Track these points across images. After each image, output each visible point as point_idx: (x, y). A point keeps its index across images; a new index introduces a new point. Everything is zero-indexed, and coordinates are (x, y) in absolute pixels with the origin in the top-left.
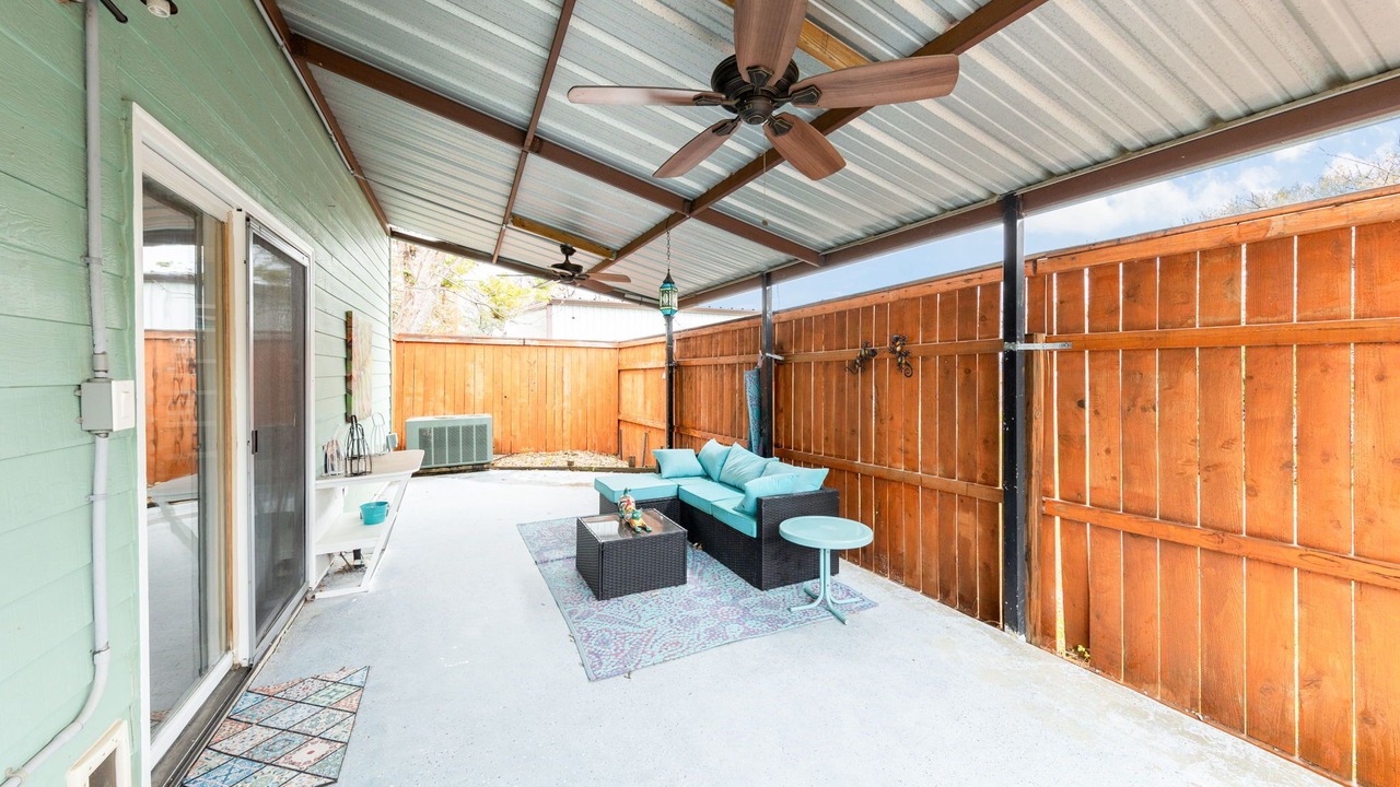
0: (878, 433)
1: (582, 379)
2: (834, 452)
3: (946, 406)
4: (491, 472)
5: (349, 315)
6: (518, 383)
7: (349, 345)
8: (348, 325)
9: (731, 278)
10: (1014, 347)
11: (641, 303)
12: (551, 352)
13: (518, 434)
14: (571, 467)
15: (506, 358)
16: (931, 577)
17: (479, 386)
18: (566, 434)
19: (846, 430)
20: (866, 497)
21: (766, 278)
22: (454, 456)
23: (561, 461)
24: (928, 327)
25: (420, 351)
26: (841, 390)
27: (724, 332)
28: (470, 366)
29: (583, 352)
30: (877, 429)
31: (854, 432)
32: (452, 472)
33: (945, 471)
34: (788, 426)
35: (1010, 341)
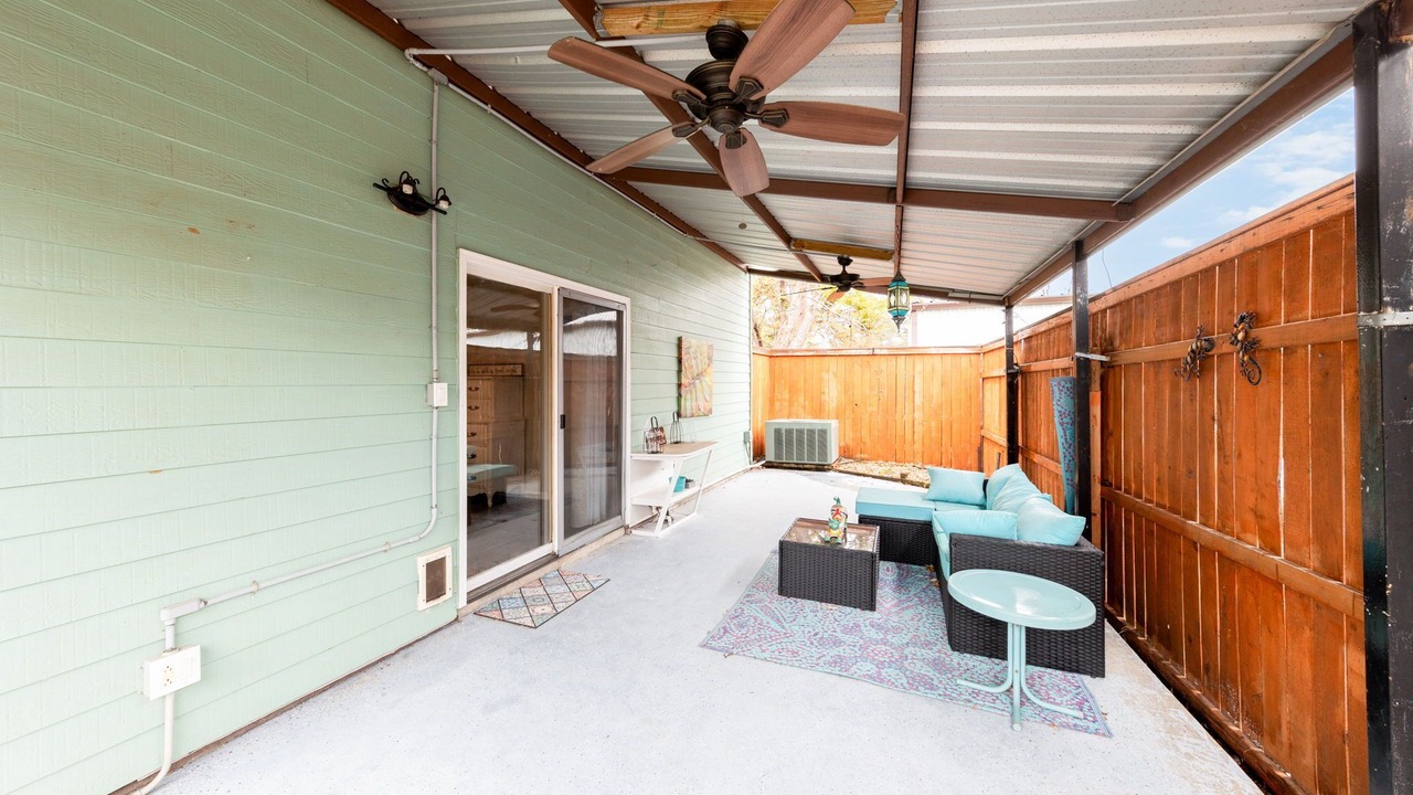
0: (1222, 479)
1: (936, 389)
2: (1166, 502)
3: (1327, 439)
4: (831, 474)
5: (680, 339)
6: (868, 392)
7: (680, 361)
8: (679, 347)
9: (1045, 257)
10: (1376, 320)
11: (970, 300)
12: (901, 360)
13: (868, 441)
14: (903, 479)
15: (857, 368)
16: (1304, 755)
17: (832, 394)
18: (918, 446)
19: (1182, 469)
20: (1208, 582)
21: (1078, 251)
22: (800, 454)
23: (897, 472)
24: (1294, 295)
25: (786, 363)
26: (1175, 406)
27: (1058, 327)
28: (826, 376)
29: (937, 360)
30: (1221, 472)
31: (1191, 472)
32: (800, 469)
33: (1322, 562)
34: (1118, 456)
35: (1369, 309)
